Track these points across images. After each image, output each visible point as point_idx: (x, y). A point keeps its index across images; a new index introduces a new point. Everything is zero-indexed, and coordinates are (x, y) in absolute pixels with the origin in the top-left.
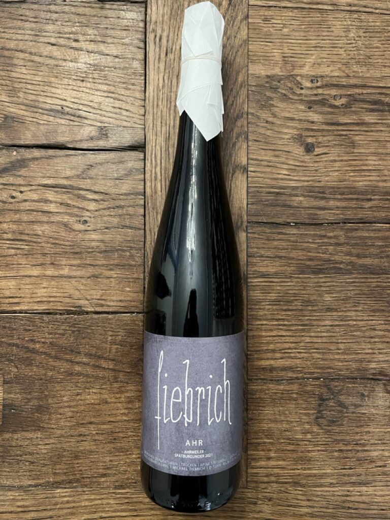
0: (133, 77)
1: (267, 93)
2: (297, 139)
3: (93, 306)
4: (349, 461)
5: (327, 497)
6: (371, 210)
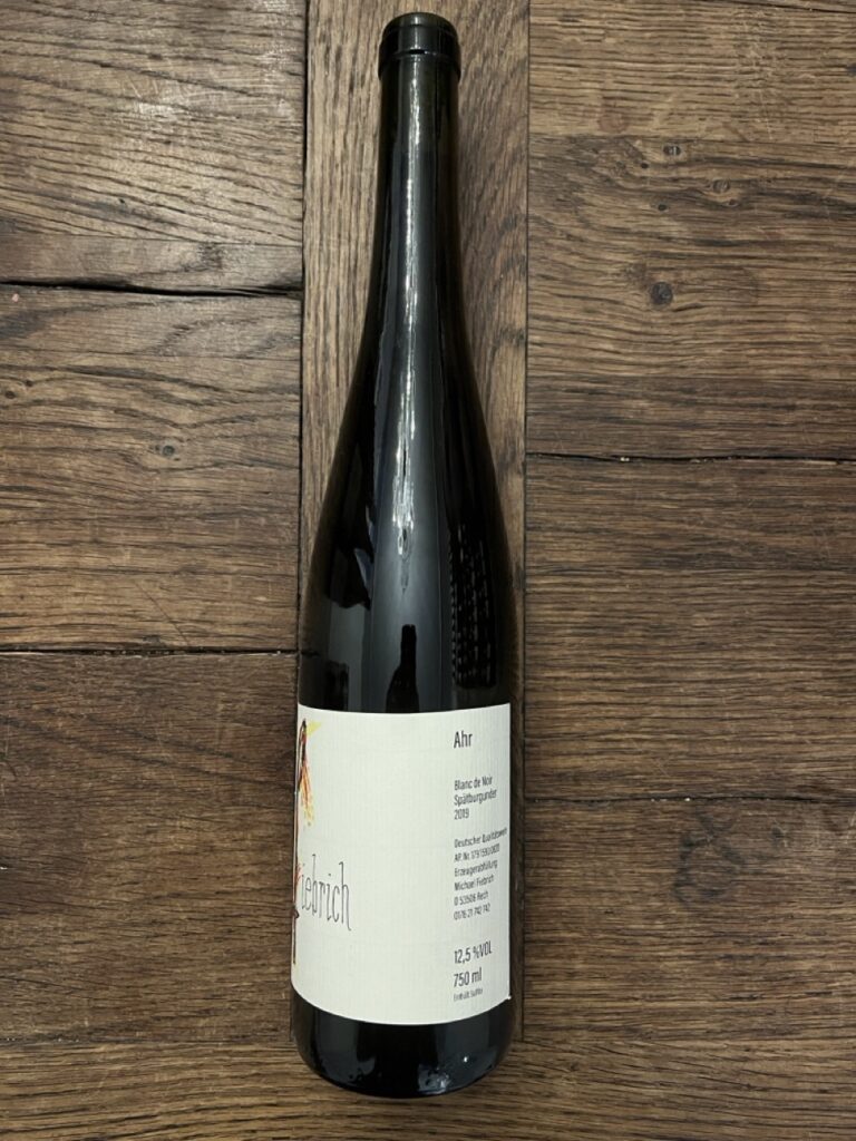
0: (278, 136)
1: (569, 175)
2: (633, 274)
3: (184, 636)
4: (748, 981)
5: (701, 1063)
6: (794, 429)
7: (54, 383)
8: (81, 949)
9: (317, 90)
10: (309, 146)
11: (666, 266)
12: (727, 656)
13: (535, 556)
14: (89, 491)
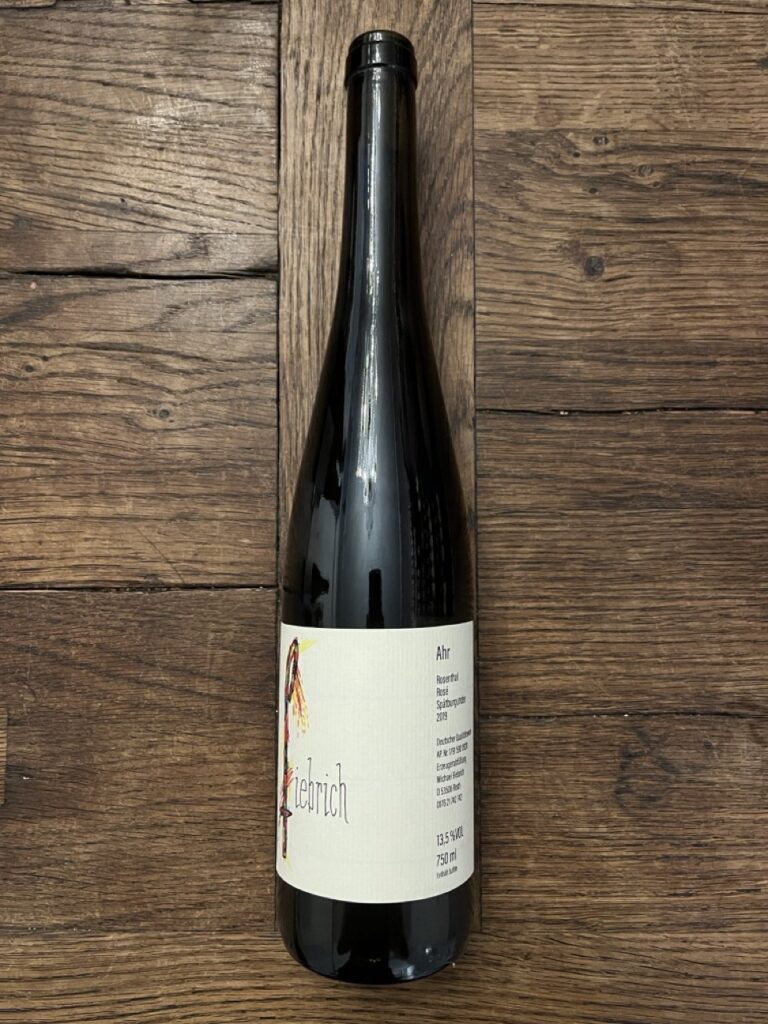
0: (256, 140)
1: (510, 165)
2: (568, 250)
3: (179, 575)
4: (684, 879)
5: (642, 953)
6: (715, 383)
7: (66, 358)
8: (91, 848)
9: (289, 99)
10: (282, 148)
11: (597, 242)
12: (659, 586)
13: (484, 501)
14: (96, 450)
